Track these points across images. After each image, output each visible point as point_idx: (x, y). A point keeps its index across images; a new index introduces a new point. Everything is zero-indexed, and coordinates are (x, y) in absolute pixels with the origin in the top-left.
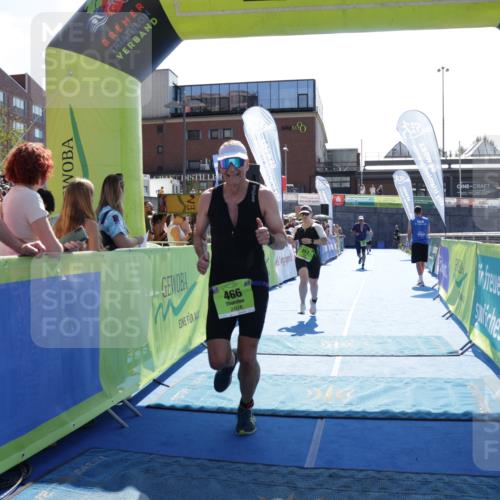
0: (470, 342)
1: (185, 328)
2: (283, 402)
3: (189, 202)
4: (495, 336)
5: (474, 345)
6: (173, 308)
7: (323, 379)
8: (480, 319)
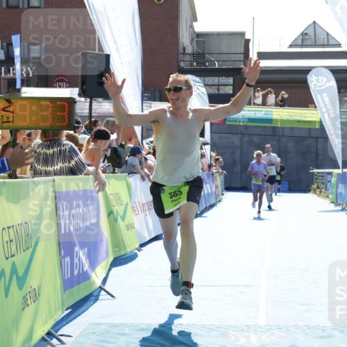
1: (27, 309)
3: (3, 110)
6: (17, 276)
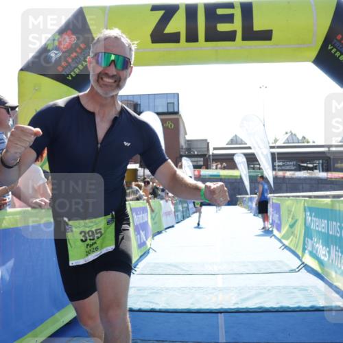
0: (303, 263)
2: (192, 304)
4: (322, 258)
5: (306, 265)
7: (214, 289)
8: (310, 248)
